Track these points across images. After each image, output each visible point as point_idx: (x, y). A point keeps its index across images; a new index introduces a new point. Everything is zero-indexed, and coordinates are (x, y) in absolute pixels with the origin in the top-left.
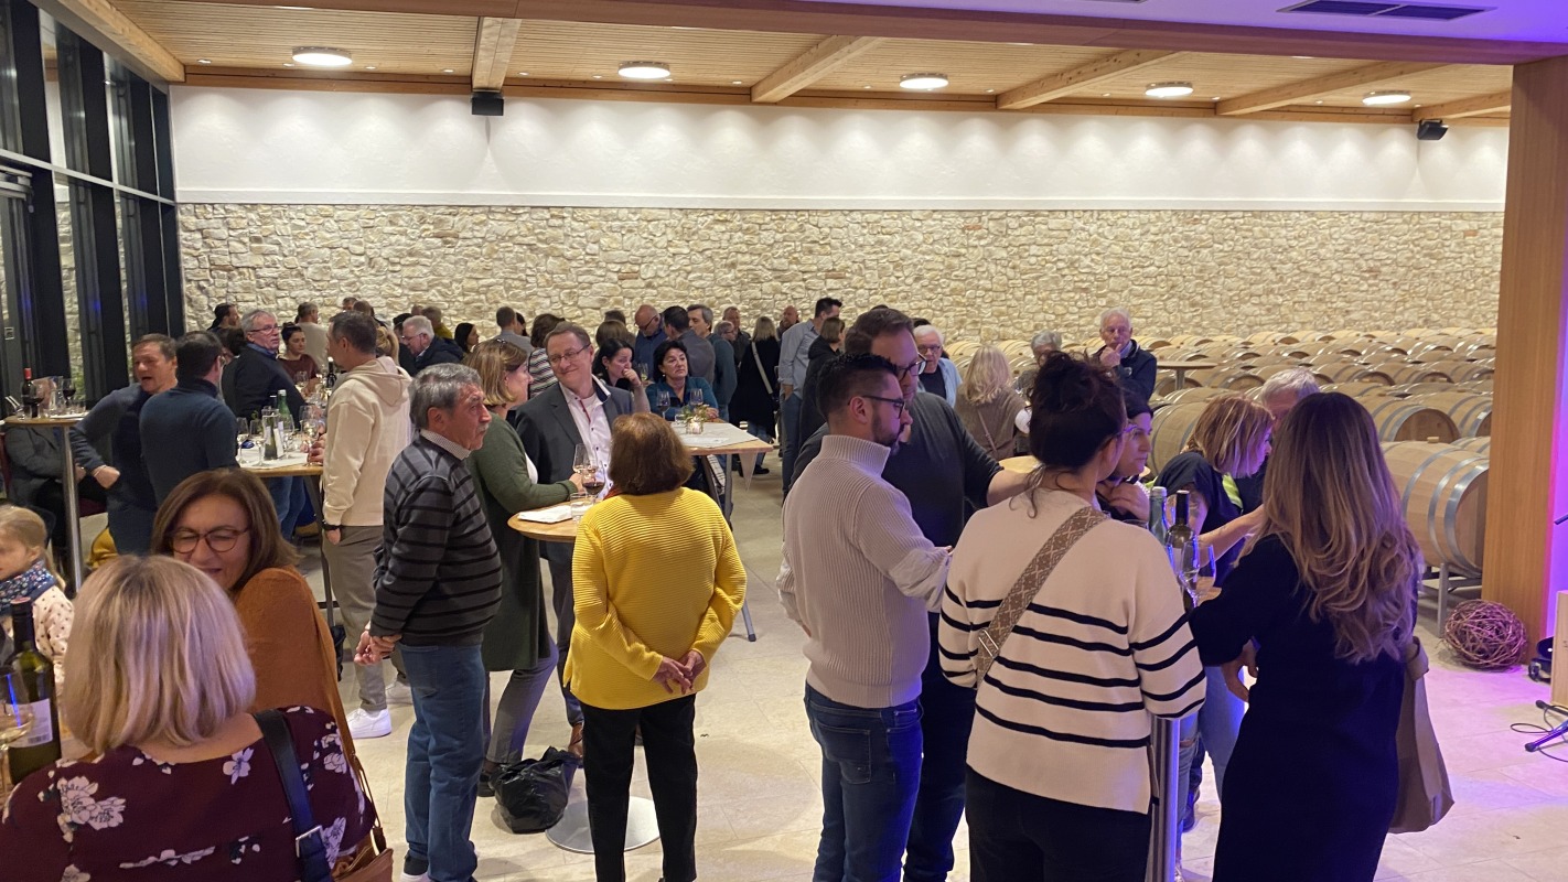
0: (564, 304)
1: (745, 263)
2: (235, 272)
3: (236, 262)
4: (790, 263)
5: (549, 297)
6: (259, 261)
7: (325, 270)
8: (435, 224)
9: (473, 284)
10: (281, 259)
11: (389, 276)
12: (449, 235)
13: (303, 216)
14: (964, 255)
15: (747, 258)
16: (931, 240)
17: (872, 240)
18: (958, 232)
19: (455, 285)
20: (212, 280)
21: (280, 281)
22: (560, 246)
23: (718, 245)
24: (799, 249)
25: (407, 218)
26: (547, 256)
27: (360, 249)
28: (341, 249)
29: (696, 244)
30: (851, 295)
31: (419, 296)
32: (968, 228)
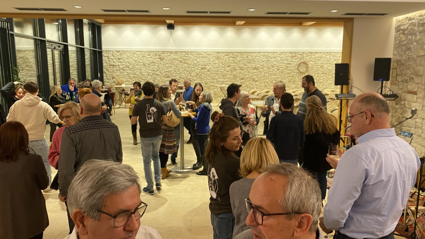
0: (188, 75)
1: (233, 66)
2: (114, 66)
3: (115, 64)
4: (244, 65)
5: (184, 73)
6: (120, 64)
7: (134, 66)
8: (159, 55)
9: (167, 70)
10: (124, 63)
11: (148, 68)
12: (162, 58)
13: (129, 53)
14: (291, 64)
15: (233, 64)
16: (282, 60)
17: (266, 60)
18: (290, 58)
19: (163, 70)
20: (109, 68)
21: (124, 69)
22: (187, 61)
23: (226, 61)
24: (246, 62)
25: (152, 54)
26: (184, 63)
27: (142, 61)
28: (137, 62)
29: (220, 61)
30: (260, 74)
31: (155, 73)
32: (292, 57)
